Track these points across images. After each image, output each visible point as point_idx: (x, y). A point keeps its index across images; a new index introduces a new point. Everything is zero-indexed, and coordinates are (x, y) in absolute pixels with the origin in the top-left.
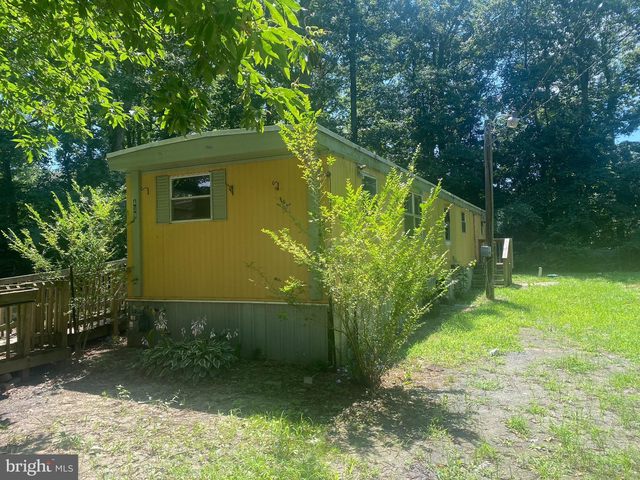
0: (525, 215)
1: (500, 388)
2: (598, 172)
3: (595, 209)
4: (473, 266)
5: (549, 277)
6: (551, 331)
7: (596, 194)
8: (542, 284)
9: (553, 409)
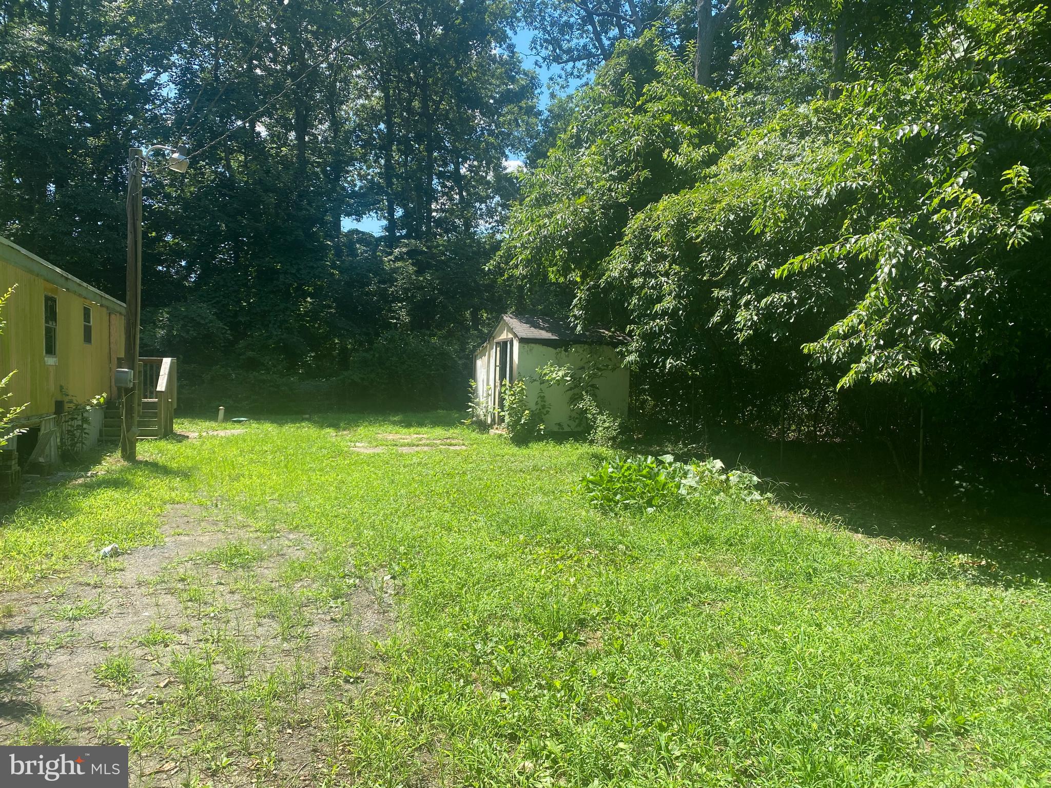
0: (202, 322)
1: (102, 613)
2: (312, 267)
3: (308, 322)
4: (99, 404)
5: (235, 421)
6: (217, 506)
7: (309, 299)
8: (222, 433)
9: (186, 631)
